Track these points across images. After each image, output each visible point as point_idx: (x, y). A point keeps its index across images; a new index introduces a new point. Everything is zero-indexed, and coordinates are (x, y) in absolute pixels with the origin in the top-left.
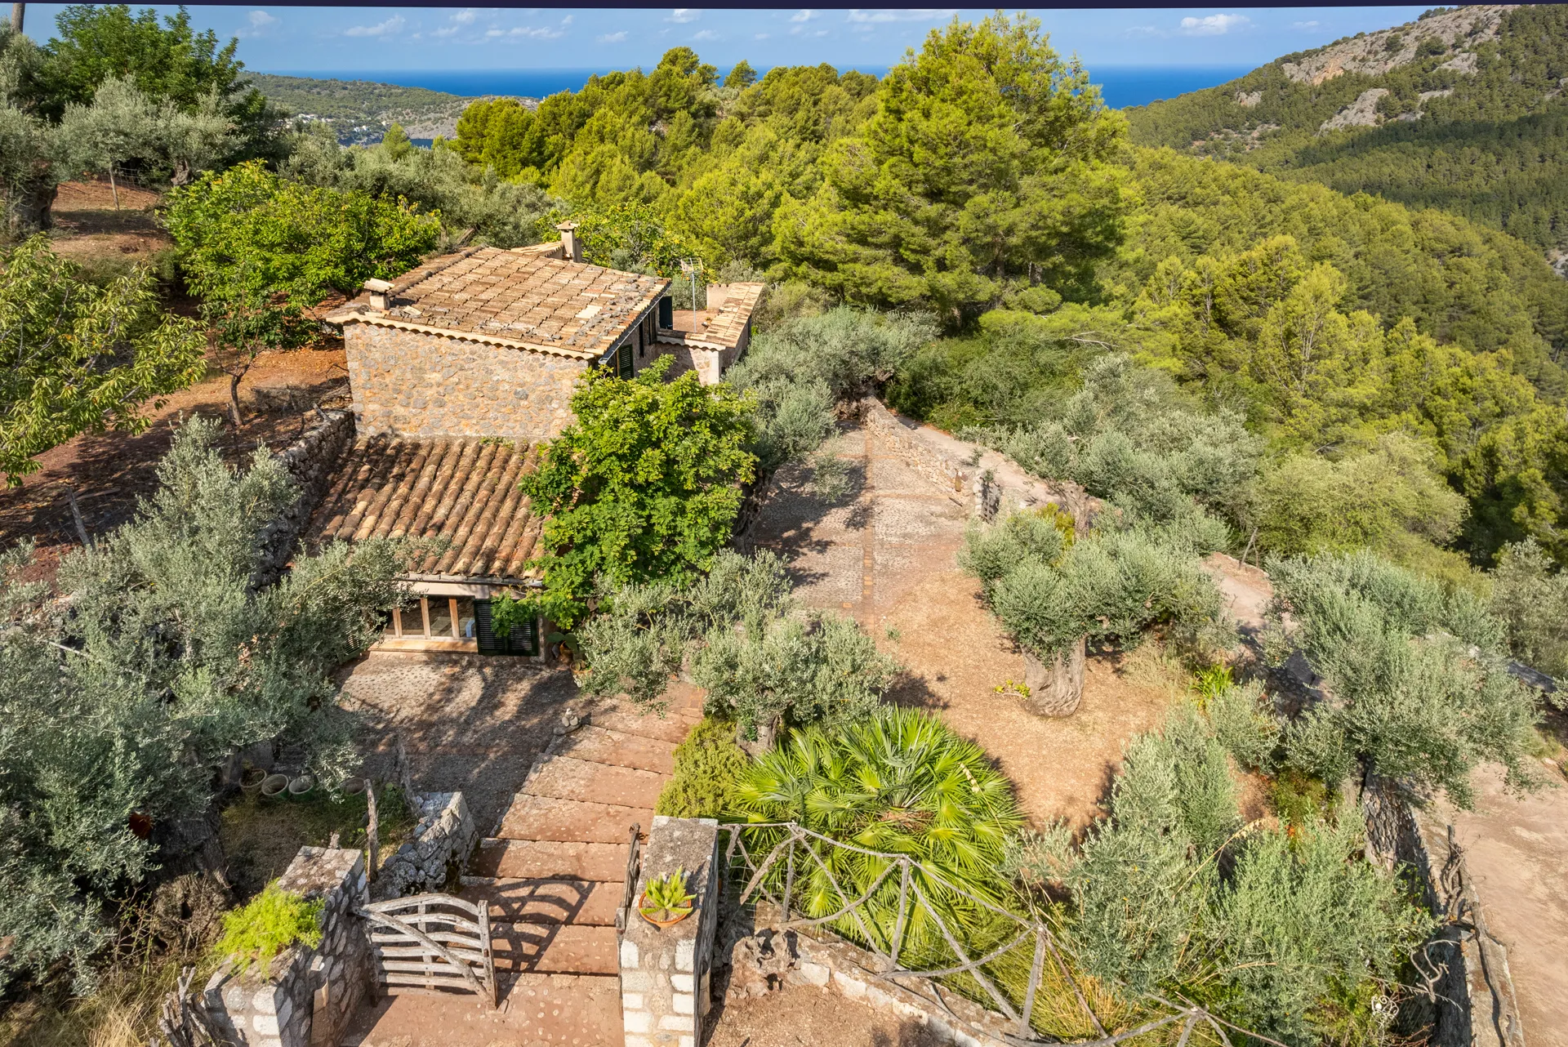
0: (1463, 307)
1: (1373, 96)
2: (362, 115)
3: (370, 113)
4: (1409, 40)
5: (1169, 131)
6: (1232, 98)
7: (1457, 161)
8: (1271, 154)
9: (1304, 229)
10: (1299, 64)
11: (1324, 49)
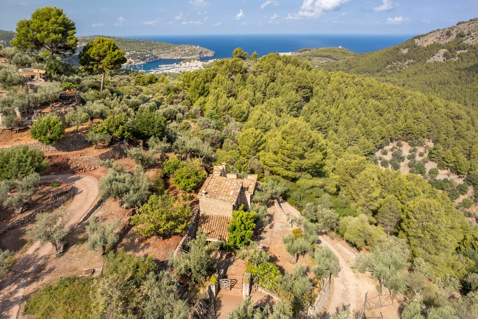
0: (459, 136)
1: (443, 51)
2: (148, 51)
3: (150, 50)
4: (454, 32)
5: (380, 61)
6: (399, 50)
7: (469, 76)
8: (411, 71)
9: (412, 108)
10: (420, 39)
11: (427, 34)
